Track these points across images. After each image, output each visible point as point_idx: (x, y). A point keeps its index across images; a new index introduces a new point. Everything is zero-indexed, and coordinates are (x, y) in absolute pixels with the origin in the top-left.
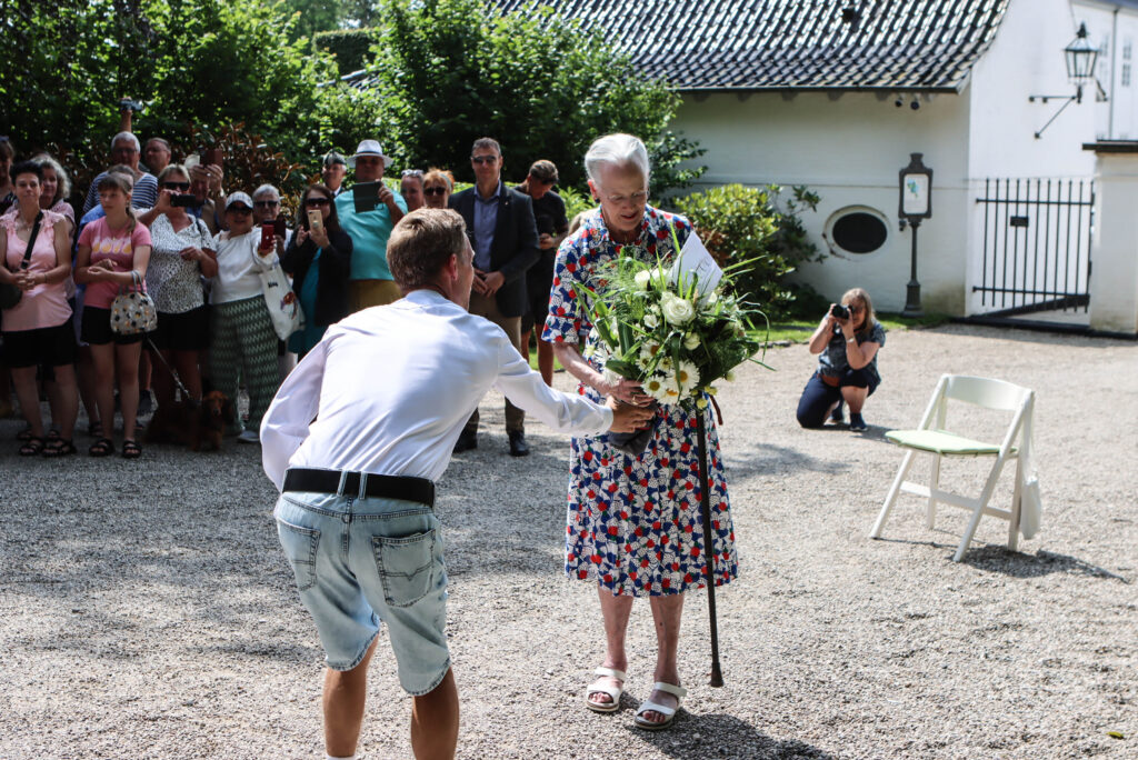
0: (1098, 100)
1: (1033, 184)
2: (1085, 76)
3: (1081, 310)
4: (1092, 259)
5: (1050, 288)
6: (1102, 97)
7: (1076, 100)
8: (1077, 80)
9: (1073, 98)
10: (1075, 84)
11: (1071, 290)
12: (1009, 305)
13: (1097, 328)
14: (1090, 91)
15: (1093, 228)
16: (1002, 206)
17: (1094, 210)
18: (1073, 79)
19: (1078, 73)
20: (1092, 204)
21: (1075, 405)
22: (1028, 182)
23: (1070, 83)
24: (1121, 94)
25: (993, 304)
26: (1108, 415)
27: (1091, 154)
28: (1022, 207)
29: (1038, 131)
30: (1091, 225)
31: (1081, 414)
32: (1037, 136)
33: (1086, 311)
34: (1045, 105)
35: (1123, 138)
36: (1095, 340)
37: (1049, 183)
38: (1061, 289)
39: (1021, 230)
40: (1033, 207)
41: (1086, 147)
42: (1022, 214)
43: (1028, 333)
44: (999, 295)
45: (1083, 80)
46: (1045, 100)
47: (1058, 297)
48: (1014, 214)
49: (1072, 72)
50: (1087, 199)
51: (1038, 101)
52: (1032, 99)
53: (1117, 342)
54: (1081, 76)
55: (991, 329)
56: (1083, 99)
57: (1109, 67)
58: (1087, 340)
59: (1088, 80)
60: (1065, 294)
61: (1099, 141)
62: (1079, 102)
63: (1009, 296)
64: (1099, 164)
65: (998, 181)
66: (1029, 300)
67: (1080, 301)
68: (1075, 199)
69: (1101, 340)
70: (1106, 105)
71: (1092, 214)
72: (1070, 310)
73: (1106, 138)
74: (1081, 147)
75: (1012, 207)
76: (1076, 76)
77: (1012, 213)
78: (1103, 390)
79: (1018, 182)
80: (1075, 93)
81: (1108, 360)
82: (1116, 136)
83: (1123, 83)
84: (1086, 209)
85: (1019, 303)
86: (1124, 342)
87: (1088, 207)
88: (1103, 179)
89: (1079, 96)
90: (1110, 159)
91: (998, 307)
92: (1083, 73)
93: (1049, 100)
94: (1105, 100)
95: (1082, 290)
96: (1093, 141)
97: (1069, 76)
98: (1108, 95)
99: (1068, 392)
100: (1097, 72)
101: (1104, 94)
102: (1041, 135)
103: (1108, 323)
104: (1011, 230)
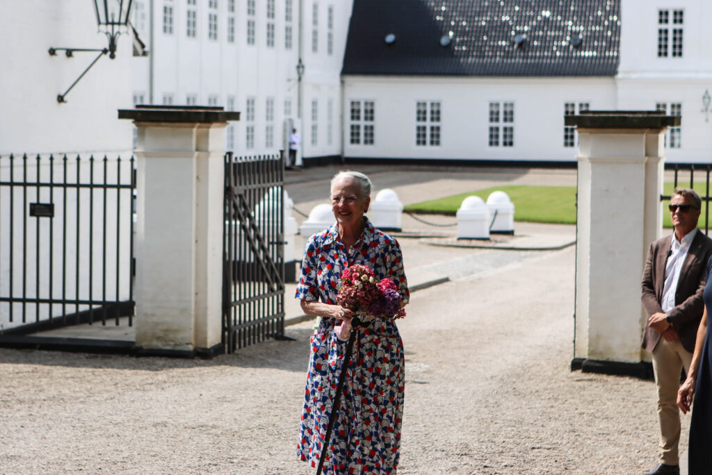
0: (136, 54)
1: (58, 161)
2: (119, 24)
3: (124, 322)
4: (135, 256)
5: (84, 296)
6: (141, 50)
7: (109, 53)
8: (110, 27)
9: (105, 51)
10: (107, 33)
11: (111, 297)
12: (31, 319)
13: (145, 345)
14: (125, 42)
15: (135, 216)
16: (18, 191)
17: (135, 192)
18: (103, 27)
19: (110, 20)
20: (133, 186)
21: (122, 447)
22: (52, 159)
23: (99, 31)
24: (163, 45)
25: (11, 320)
26: (164, 459)
27: (129, 124)
28: (45, 191)
29: (62, 94)
30: (132, 212)
31: (130, 458)
32: (61, 99)
33: (130, 324)
34: (71, 59)
35: (167, 104)
36: (142, 359)
37: (78, 159)
38: (97, 296)
39: (45, 221)
40: (58, 192)
41: (123, 114)
42: (45, 199)
43: (58, 354)
44: (18, 306)
45: (116, 27)
46: (69, 53)
47: (94, 307)
48: (35, 201)
49: (103, 19)
50: (126, 180)
51: (61, 54)
52: (52, 52)
53: (170, 361)
54: (113, 24)
55: (9, 351)
56: (116, 53)
57: (147, 10)
58: (133, 360)
59: (123, 28)
60: (104, 303)
61: (137, 106)
62: (112, 56)
63: (31, 307)
64: (140, 134)
65: (12, 158)
66: (57, 311)
67: (122, 310)
68: (112, 180)
69: (150, 360)
70: (144, 61)
71: (133, 197)
72: (111, 323)
73: (146, 102)
74: (117, 114)
75: (32, 191)
76: (107, 23)
77: (32, 198)
78: (155, 425)
79: (38, 158)
80: (106, 45)
81: (161, 386)
82: (158, 101)
83: (165, 28)
84: (125, 193)
85: (44, 316)
86: (178, 361)
87: (128, 191)
88: (146, 155)
89: (111, 50)
90: (152, 129)
91: (18, 322)
92: (116, 20)
93: (74, 53)
94: (144, 54)
95: (124, 296)
96: (130, 106)
97: (99, 23)
98: (147, 49)
99: (113, 430)
100: (132, 19)
101: (143, 46)
102: (66, 98)
103: (158, 338)
104: (32, 221)
